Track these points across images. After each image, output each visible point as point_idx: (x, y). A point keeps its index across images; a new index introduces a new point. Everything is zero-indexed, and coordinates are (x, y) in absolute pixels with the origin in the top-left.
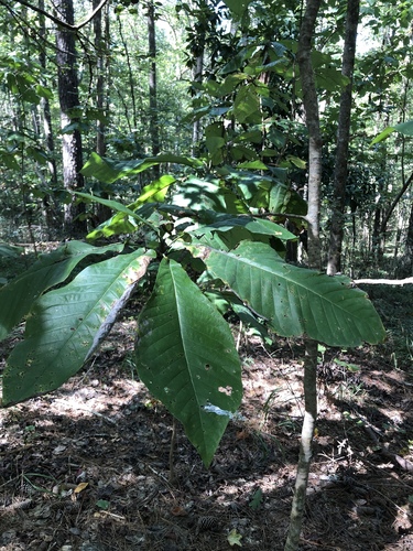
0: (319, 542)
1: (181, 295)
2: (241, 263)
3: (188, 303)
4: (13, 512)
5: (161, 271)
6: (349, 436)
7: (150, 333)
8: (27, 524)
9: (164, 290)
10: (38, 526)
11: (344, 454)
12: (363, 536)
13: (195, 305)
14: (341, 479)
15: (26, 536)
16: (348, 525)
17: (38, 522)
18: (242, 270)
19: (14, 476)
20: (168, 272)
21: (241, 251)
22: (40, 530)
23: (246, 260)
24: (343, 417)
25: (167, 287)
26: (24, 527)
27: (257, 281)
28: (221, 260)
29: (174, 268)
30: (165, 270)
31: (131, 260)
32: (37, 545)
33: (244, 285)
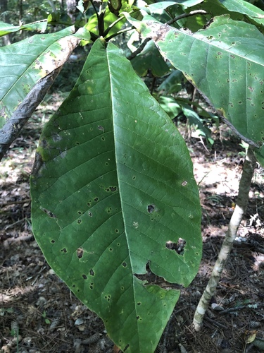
0: (228, 285)
1: (119, 97)
2: (214, 49)
3: (130, 108)
4: (20, 243)
5: (92, 57)
6: (259, 212)
7: (64, 154)
8: (28, 252)
9: (93, 87)
10: (35, 254)
11: (254, 223)
12: (261, 283)
13: (140, 113)
14: (249, 242)
15: (26, 260)
16: (250, 274)
17: (35, 251)
18: (215, 60)
19: (21, 219)
20: (104, 61)
21: (214, 32)
22: (36, 257)
23: (223, 46)
24: (254, 195)
25: (99, 83)
26: (26, 254)
27: (239, 80)
28: (183, 44)
29: (113, 56)
30: (98, 57)
31: (51, 42)
32: (33, 267)
33: (219, 85)
